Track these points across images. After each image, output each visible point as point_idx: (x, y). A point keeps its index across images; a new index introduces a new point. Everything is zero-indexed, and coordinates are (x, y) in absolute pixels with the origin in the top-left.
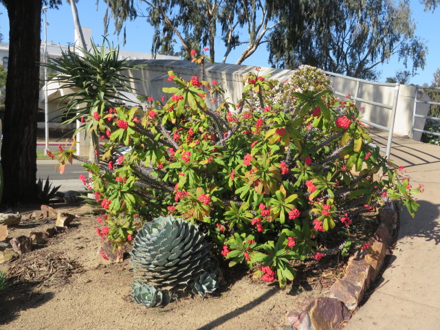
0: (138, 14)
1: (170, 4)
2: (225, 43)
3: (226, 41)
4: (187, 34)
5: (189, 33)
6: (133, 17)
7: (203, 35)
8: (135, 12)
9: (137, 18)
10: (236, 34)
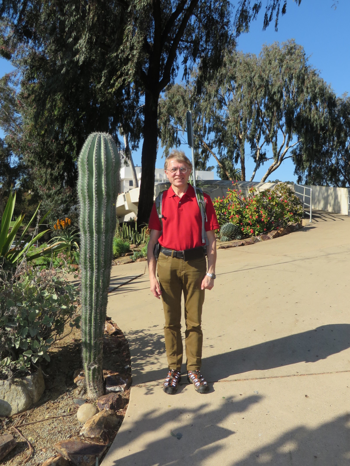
0: (182, 142)
1: (207, 132)
2: (254, 160)
3: (255, 158)
4: (221, 155)
5: (223, 154)
6: (178, 145)
7: (235, 155)
8: (179, 141)
9: (181, 145)
10: (263, 151)
